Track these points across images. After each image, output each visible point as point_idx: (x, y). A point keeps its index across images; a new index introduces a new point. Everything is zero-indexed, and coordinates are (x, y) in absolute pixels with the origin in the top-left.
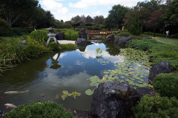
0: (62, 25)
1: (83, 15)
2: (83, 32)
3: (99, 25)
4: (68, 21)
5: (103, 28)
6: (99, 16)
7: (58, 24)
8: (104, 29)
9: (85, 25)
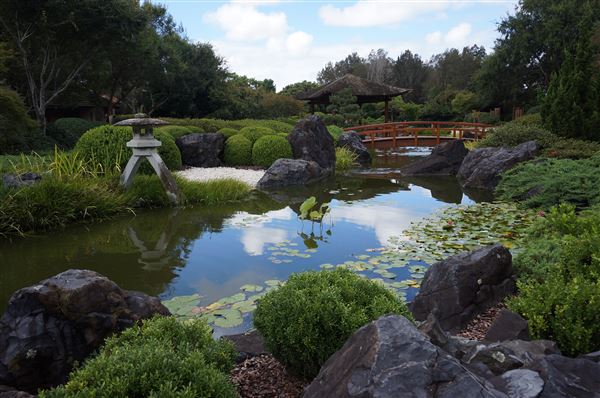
0: (262, 102)
1: (380, 51)
2: (314, 130)
3: (452, 97)
4: (297, 85)
5: (470, 110)
6: (461, 52)
7: (242, 97)
8: (475, 114)
9: (354, 99)
